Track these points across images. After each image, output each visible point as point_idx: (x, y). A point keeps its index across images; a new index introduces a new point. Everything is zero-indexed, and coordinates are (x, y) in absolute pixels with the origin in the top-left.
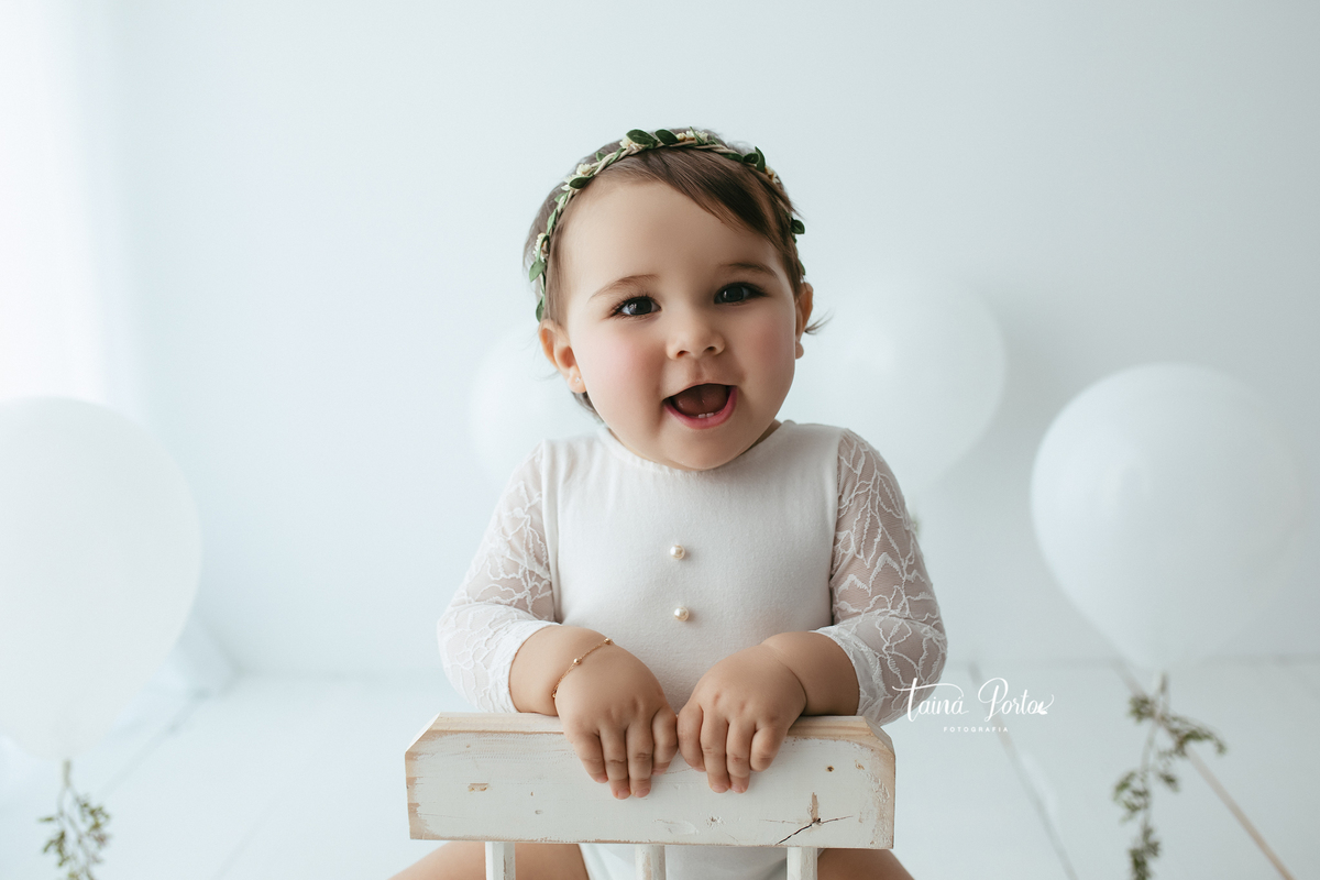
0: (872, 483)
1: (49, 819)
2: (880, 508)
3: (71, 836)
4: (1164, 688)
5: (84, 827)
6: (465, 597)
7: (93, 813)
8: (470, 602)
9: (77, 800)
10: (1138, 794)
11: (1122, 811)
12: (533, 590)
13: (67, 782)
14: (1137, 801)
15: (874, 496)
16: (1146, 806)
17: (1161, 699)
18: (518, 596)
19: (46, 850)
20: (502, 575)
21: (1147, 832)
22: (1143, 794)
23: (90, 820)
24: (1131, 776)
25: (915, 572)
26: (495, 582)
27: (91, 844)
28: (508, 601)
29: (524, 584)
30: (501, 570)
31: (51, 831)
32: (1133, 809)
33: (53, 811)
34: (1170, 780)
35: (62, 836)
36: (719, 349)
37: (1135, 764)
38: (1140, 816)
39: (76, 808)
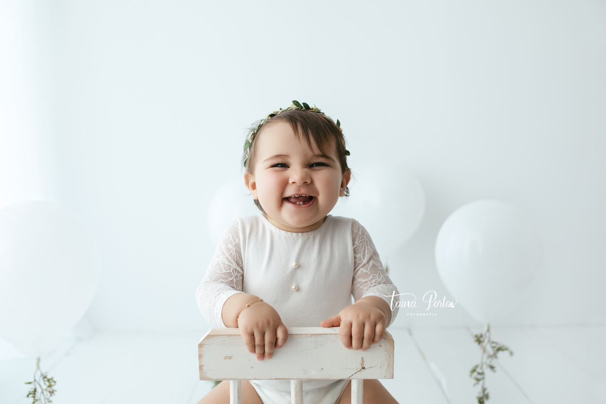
1: (30, 383)
3: (39, 390)
4: (488, 330)
5: (44, 387)
6: (208, 280)
7: (48, 380)
8: (210, 282)
9: (42, 375)
10: (479, 374)
11: (474, 382)
12: (236, 277)
13: (38, 367)
14: (480, 377)
16: (483, 378)
17: (488, 334)
18: (231, 279)
19: (28, 396)
20: (224, 271)
21: (484, 390)
22: (482, 374)
23: (48, 384)
24: (477, 366)
26: (221, 274)
27: (47, 394)
28: (226, 281)
29: (233, 274)
30: (223, 269)
31: (30, 388)
32: (478, 380)
33: (32, 380)
34: (492, 368)
35: (35, 391)
36: (309, 182)
37: (478, 362)
38: (481, 383)
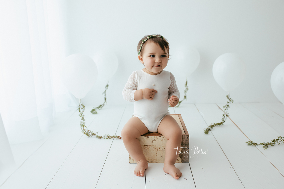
20: (130, 86)
36: (161, 62)
39: (81, 105)
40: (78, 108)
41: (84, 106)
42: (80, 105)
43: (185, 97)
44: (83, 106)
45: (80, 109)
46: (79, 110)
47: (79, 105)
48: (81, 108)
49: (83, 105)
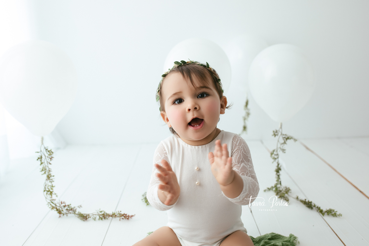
0: (241, 147)
2: (243, 153)
11: (273, 160)
14: (276, 157)
15: (241, 150)
16: (278, 158)
21: (278, 165)
22: (277, 155)
24: (274, 151)
25: (251, 169)
32: (275, 159)
34: (283, 150)
36: (198, 108)
37: (275, 148)
38: (277, 160)
39: (45, 150)
40: (38, 155)
41: (51, 150)
42: (42, 150)
43: (245, 128)
44: (49, 151)
45: (41, 157)
46: (39, 160)
47: (39, 151)
48: (43, 157)
49: (49, 149)
